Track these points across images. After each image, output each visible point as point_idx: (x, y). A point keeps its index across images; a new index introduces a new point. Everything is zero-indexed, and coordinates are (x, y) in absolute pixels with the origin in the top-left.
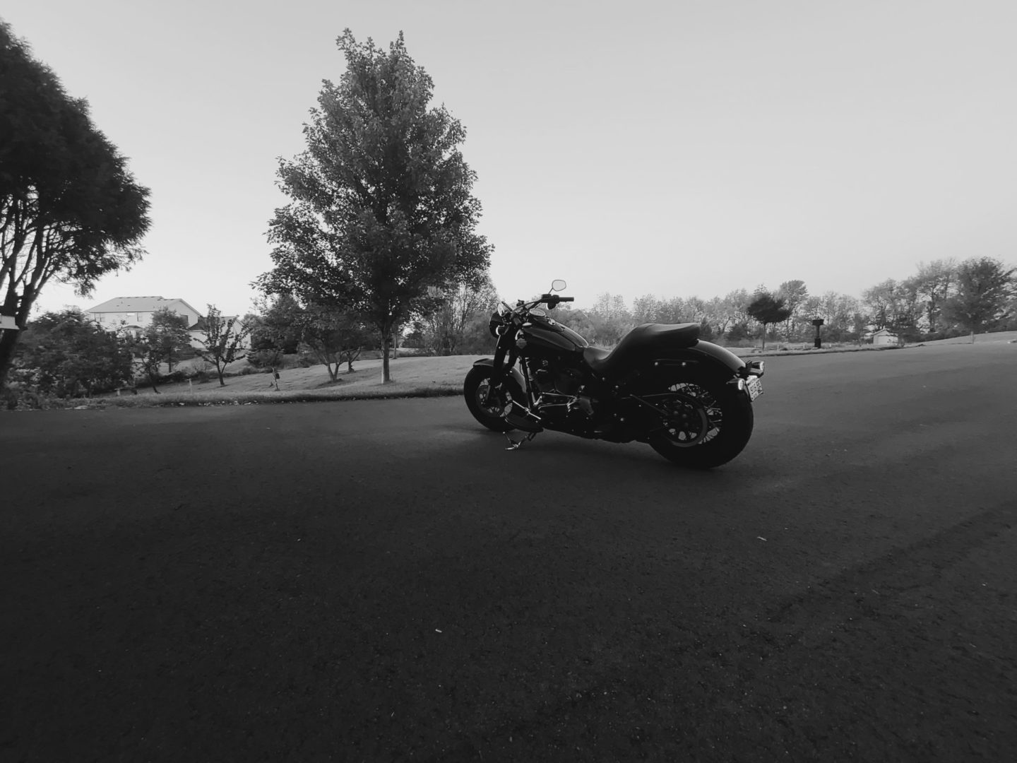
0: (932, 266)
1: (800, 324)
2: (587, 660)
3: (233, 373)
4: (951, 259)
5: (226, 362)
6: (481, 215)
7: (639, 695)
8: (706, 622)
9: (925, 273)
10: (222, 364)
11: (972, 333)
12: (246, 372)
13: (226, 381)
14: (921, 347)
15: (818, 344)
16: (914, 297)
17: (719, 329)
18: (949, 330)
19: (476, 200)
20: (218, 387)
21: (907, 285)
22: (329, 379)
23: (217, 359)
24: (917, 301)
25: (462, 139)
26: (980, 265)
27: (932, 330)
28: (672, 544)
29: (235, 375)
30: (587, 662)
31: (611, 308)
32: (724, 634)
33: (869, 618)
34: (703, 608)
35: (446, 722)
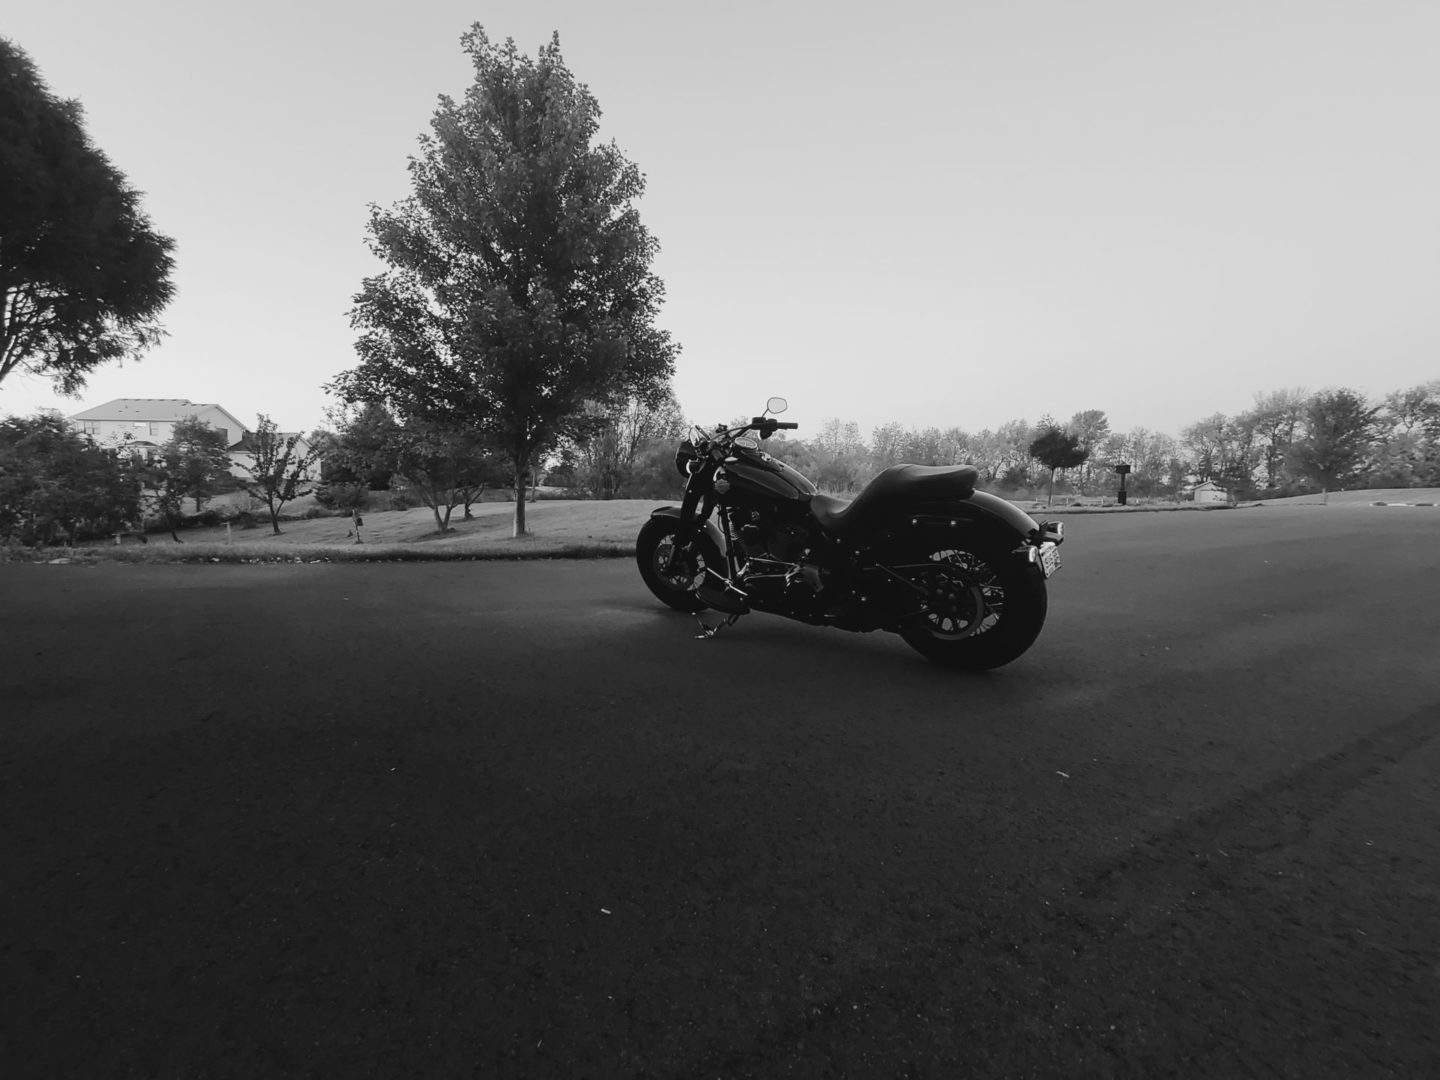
0: (1274, 399)
1: (1097, 471)
2: (827, 956)
3: (292, 515)
4: (1299, 390)
5: (283, 498)
6: (664, 302)
7: (904, 1011)
8: (992, 897)
9: (1264, 406)
10: (276, 502)
11: (1324, 490)
12: (313, 515)
13: (282, 527)
14: (1258, 507)
15: (1122, 500)
16: (1249, 440)
17: (989, 473)
18: (1294, 487)
19: (657, 279)
20: (270, 535)
21: (1240, 421)
22: (436, 528)
23: (270, 494)
24: (1253, 444)
25: (640, 191)
26: (1336, 399)
27: (1271, 485)
28: (938, 780)
29: (296, 519)
30: (826, 959)
31: (842, 439)
32: (1020, 916)
33: (1218, 892)
34: (987, 877)
35: (622, 1054)
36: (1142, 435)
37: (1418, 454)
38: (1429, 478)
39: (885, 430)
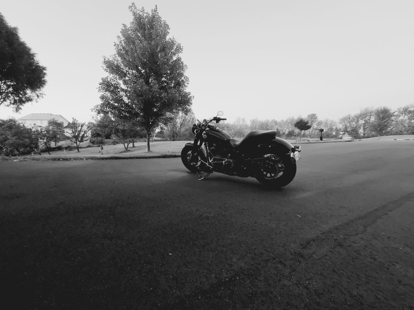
0: (365, 110)
1: (314, 131)
2: (231, 265)
3: (83, 146)
4: (372, 107)
5: (80, 142)
6: (189, 84)
7: (251, 279)
8: (277, 249)
9: (362, 112)
10: (78, 143)
11: (379, 136)
12: (89, 146)
13: (80, 150)
14: (360, 141)
15: (321, 139)
16: (358, 121)
17: (283, 132)
18: (371, 135)
19: (187, 77)
20: (77, 152)
21: (355, 116)
22: (125, 150)
23: (76, 141)
24: (359, 123)
25: (181, 51)
26: (383, 110)
27: (364, 134)
28: (264, 218)
29: (84, 148)
30: (230, 266)
31: (241, 123)
32: (284, 254)
33: (339, 247)
34: (276, 244)
35: (174, 291)
36: (327, 121)
37: (406, 125)
38: (409, 132)
39: (253, 120)
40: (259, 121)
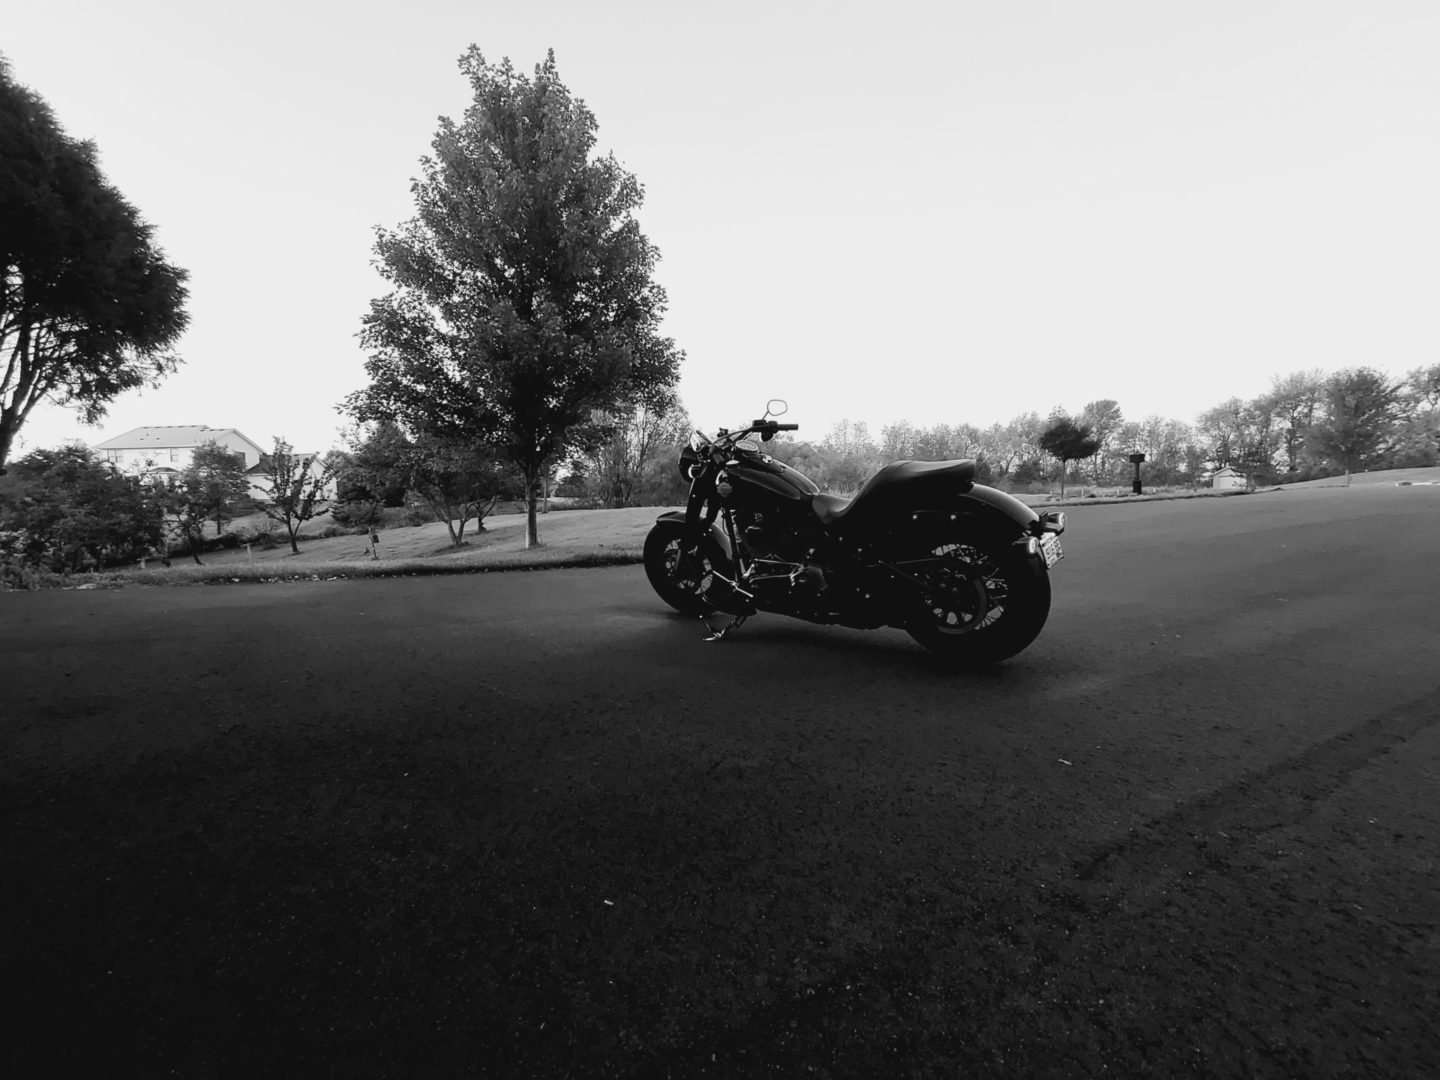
0: (1292, 380)
1: (1112, 461)
2: (823, 940)
3: (310, 534)
4: (1317, 371)
5: (300, 519)
6: (666, 310)
7: (896, 990)
8: (988, 881)
9: (1282, 388)
10: (294, 522)
11: (1347, 472)
12: (330, 534)
13: (300, 546)
14: (1278, 491)
15: (1138, 489)
16: (1267, 423)
17: (1001, 468)
18: (1315, 470)
19: (659, 287)
20: (289, 555)
21: (1257, 405)
22: (451, 542)
23: (287, 514)
24: (1271, 428)
25: (639, 201)
26: (1356, 379)
27: (1292, 469)
28: (940, 771)
29: (314, 538)
30: (821, 943)
31: (851, 439)
32: (1015, 899)
33: (1215, 871)
34: (984, 862)
35: (621, 1034)
36: (1157, 423)
40: (914, 430)
